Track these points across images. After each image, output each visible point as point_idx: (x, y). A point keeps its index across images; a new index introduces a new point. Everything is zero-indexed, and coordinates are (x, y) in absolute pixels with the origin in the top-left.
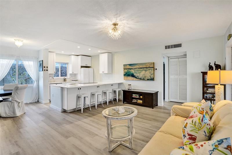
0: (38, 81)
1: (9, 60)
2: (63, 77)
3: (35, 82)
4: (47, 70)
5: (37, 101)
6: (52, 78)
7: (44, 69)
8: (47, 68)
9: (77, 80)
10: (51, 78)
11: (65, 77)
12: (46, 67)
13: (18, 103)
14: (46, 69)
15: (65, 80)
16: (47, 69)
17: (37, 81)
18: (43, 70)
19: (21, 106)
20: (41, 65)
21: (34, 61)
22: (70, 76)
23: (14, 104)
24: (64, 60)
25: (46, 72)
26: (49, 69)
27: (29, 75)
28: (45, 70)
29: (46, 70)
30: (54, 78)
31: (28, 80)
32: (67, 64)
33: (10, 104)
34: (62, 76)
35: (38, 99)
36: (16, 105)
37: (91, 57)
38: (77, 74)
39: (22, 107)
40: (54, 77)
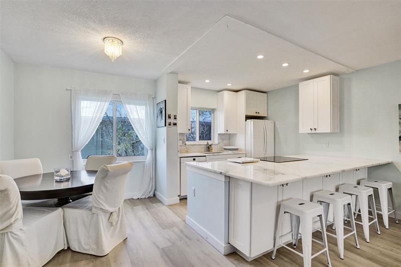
0: (155, 149)
1: (99, 102)
2: (205, 142)
3: (149, 152)
4: (175, 124)
5: (151, 194)
6: (183, 142)
7: (168, 121)
8: (175, 118)
9: (237, 149)
10: (180, 143)
11: (210, 142)
12: (172, 117)
13: (108, 215)
14: (172, 121)
15: (209, 148)
16: (175, 121)
17: (152, 150)
18: (167, 124)
19: (117, 222)
20: (161, 112)
21: (146, 105)
22: (219, 140)
23: (97, 219)
24: (207, 102)
25: (173, 127)
26: (178, 121)
27: (137, 136)
28: (170, 125)
29: (172, 124)
30: (187, 143)
31: (136, 144)
32: (212, 111)
33: (88, 218)
34: (201, 138)
35: (155, 190)
36: (103, 219)
37: (266, 94)
38: (236, 134)
39: (119, 222)
40: (188, 140)
